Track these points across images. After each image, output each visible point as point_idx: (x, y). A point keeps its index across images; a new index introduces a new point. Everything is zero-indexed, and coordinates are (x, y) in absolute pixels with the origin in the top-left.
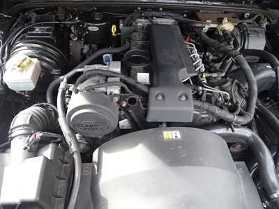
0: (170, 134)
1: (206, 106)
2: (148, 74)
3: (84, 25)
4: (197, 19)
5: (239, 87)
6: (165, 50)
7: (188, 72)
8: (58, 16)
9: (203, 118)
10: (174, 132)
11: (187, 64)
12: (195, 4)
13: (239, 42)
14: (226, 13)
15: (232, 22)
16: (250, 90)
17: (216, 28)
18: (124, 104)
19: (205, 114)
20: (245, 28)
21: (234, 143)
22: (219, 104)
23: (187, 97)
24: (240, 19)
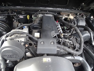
0: (46, 60)
1: (62, 47)
2: (39, 34)
3: (18, 15)
4: (60, 14)
5: (77, 39)
6: (47, 24)
7: (55, 33)
8: (9, 13)
9: (62, 52)
10: (48, 59)
11: (55, 30)
12: (60, 10)
13: (76, 23)
14: (71, 13)
15: (73, 16)
16: (81, 40)
17: (67, 18)
18: (27, 46)
19: (62, 50)
20: (78, 18)
21: (75, 63)
22: (68, 46)
23: (54, 43)
24: (76, 15)
